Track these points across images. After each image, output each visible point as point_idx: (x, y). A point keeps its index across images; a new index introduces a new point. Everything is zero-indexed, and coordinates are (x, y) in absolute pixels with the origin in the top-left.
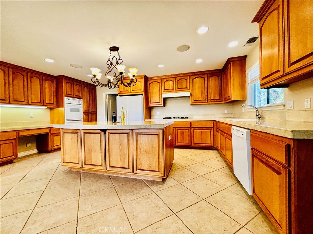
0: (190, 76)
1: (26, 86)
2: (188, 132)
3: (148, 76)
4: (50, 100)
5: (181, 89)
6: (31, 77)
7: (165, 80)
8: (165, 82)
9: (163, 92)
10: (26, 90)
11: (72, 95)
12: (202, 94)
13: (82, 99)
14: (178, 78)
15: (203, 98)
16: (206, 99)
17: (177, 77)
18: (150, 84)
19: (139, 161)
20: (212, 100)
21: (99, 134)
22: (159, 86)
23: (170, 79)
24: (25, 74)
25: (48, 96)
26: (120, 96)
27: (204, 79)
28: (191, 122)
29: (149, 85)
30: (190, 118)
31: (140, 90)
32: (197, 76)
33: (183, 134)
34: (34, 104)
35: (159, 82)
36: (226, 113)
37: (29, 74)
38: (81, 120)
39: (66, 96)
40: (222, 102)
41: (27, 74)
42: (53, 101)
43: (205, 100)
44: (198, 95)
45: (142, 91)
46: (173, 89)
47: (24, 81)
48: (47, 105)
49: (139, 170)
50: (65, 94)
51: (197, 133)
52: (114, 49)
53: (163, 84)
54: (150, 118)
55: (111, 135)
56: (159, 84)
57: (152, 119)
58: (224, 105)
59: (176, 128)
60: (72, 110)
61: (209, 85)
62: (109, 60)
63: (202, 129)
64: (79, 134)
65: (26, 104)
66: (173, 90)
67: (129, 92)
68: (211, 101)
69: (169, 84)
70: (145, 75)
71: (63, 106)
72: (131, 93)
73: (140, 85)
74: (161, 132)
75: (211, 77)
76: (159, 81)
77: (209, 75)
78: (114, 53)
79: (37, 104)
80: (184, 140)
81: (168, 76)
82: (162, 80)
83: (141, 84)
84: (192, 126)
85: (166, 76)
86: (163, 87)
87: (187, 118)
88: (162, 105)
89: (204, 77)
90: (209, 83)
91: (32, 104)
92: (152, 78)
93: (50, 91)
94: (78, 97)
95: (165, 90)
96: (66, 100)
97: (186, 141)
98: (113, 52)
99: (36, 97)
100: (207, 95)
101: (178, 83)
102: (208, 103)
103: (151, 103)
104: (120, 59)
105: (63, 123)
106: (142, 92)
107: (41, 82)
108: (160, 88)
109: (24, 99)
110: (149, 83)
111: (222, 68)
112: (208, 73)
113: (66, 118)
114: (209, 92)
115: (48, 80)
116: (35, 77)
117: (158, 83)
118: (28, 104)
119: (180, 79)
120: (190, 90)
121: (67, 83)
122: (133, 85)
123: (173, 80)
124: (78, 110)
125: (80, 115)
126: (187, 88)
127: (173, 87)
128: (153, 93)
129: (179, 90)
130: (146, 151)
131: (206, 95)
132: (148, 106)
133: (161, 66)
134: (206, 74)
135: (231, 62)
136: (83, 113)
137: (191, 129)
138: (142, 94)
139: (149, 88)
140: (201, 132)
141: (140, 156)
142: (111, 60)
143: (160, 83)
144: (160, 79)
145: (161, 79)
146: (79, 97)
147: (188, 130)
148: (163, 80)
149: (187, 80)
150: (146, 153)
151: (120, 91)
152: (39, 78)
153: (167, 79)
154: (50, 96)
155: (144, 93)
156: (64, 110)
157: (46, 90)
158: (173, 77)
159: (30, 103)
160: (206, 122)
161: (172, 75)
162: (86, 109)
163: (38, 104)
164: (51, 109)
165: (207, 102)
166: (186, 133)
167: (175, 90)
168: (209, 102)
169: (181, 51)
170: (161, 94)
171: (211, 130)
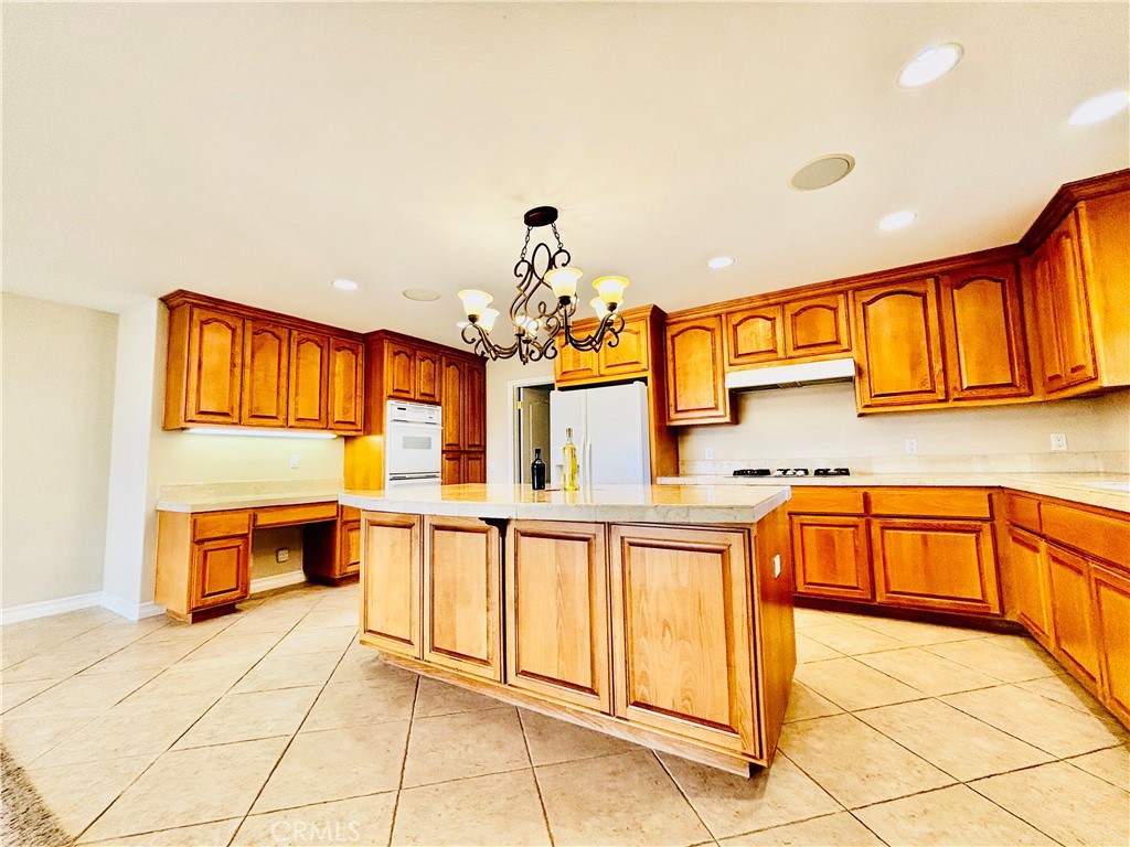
0: (850, 293)
1: (284, 371)
2: (855, 536)
3: (668, 308)
4: (346, 411)
5: (811, 348)
6: (299, 343)
7: (738, 317)
8: (735, 328)
9: (731, 365)
10: (283, 380)
11: (408, 392)
12: (914, 366)
13: (439, 404)
14: (796, 306)
15: (923, 384)
16: (940, 388)
17: (788, 302)
18: (673, 337)
19: (638, 669)
20: (969, 388)
21: (484, 535)
22: (713, 343)
23: (761, 312)
24: (284, 333)
25: (342, 399)
26: (561, 389)
27: (920, 299)
28: (870, 491)
29: (669, 343)
30: (862, 474)
31: (637, 363)
32: (888, 289)
33: (828, 544)
34: (304, 423)
35: (711, 326)
36: (1054, 447)
37: (295, 333)
38: (435, 477)
39: (391, 397)
40: (1031, 399)
41: (290, 334)
42: (356, 413)
43: (932, 391)
44: (894, 371)
45: (644, 366)
46: (774, 351)
47: (280, 355)
48: (338, 426)
49: (636, 704)
50: (388, 390)
51: (902, 548)
52: (542, 216)
53: (727, 332)
54: (677, 473)
55: (524, 541)
56: (713, 337)
57: (683, 475)
58: (1043, 409)
59: (797, 519)
60: (409, 443)
61: (948, 324)
62: (523, 260)
63: (926, 524)
64: (416, 529)
65: (281, 427)
66: (773, 356)
67: (595, 373)
68: (967, 393)
69: (756, 334)
70: (655, 307)
71: (381, 432)
72: (602, 376)
73: (635, 346)
74: (736, 540)
75: (959, 287)
76: (711, 323)
77: (945, 280)
78: (542, 233)
79: (309, 424)
80: (834, 570)
81: (751, 299)
82: (724, 318)
83: (639, 343)
84: (874, 511)
85: (739, 300)
86: (728, 347)
87: (845, 472)
88: (728, 419)
89: (921, 289)
90: (948, 317)
91: (298, 424)
92: (681, 314)
93: (346, 382)
94: (430, 400)
95: (737, 356)
96: (391, 408)
97: (848, 576)
98: (536, 230)
99: (307, 405)
100: (945, 370)
101: (794, 325)
102: (951, 404)
103: (677, 411)
104: (561, 250)
105: (381, 487)
106: (644, 370)
107: (325, 353)
108: (714, 350)
109: (278, 411)
110: (669, 335)
111: (1017, 242)
112: (943, 273)
113: (389, 469)
114: (951, 353)
115: (344, 348)
116: (308, 340)
117: (708, 330)
118: (286, 425)
119: (804, 309)
120: (854, 353)
121: (396, 354)
122: (610, 344)
123: (771, 316)
124: (427, 444)
125: (433, 459)
126: (837, 342)
127: (775, 344)
128: (686, 374)
129: (801, 352)
130: (666, 625)
131: (938, 367)
132: (668, 424)
133: (720, 263)
134: (929, 276)
135: (1081, 205)
136: (443, 452)
137: (868, 524)
138: (644, 380)
139: (670, 356)
140: (924, 537)
141: (640, 643)
142: (528, 258)
143: (717, 333)
144: (715, 316)
145: (720, 315)
146: (432, 399)
147: (856, 526)
148: (728, 317)
149: (835, 310)
150: (667, 632)
151: (564, 373)
152: (319, 346)
153: (746, 314)
154: (348, 398)
155: (649, 375)
156: (385, 442)
157: (337, 380)
158: (772, 301)
159: (292, 422)
160: (947, 492)
161: (765, 297)
162: (451, 440)
163: (313, 424)
164: (347, 439)
165: (946, 400)
166: (846, 542)
167: (781, 354)
168: (956, 400)
169: (808, 188)
170: (719, 373)
171: (978, 531)
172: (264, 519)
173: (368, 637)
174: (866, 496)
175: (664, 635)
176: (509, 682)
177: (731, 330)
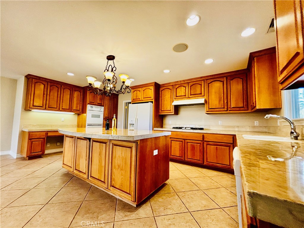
0: (205, 80)
1: (59, 96)
2: (200, 146)
3: (160, 82)
4: (77, 107)
5: (195, 95)
6: (64, 89)
7: (177, 86)
8: (176, 89)
9: (175, 99)
10: (59, 98)
11: (94, 103)
12: (220, 101)
13: (103, 106)
14: (192, 84)
15: (222, 106)
16: (226, 107)
17: (190, 82)
18: (162, 91)
19: (113, 177)
20: (233, 108)
21: (86, 141)
22: (171, 93)
23: (183, 85)
24: (59, 86)
25: (76, 104)
26: (133, 103)
27: (222, 83)
28: (204, 134)
29: (160, 92)
30: (207, 130)
31: (150, 97)
32: (215, 80)
33: (193, 148)
34: (64, 110)
35: (171, 88)
36: (256, 125)
37: (63, 86)
38: (101, 125)
39: (88, 104)
40: (248, 111)
41: (61, 86)
42: (80, 107)
43: (224, 108)
44: (214, 102)
45: (152, 98)
46: (185, 96)
47: (58, 92)
48: (75, 111)
49: (112, 186)
50: (88, 102)
51: (211, 149)
52: (111, 58)
53: (175, 90)
54: (162, 127)
55: (94, 143)
56: (171, 91)
57: (164, 128)
58: (251, 114)
59: (186, 141)
60: (93, 116)
61: (229, 90)
63: (216, 144)
65: (57, 110)
66: (185, 97)
67: (141, 100)
68: (232, 109)
69: (181, 91)
70: (155, 83)
71: (85, 113)
72: (142, 100)
73: (151, 92)
75: (232, 80)
76: (171, 87)
77: (229, 78)
78: (111, 62)
79: (66, 110)
80: (194, 156)
81: (180, 81)
82: (174, 86)
84: (205, 140)
85: (178, 81)
86: (174, 94)
88: (173, 113)
89: (222, 80)
90: (229, 87)
91: (63, 110)
92: (163, 85)
93: (77, 100)
94: (100, 105)
95: (176, 96)
96: (89, 107)
97: (197, 157)
98: (109, 61)
99: (66, 105)
100: (227, 102)
101: (191, 89)
102: (228, 112)
103: (162, 111)
104: (114, 67)
105: (85, 127)
106: (152, 99)
108: (171, 95)
109: (57, 106)
111: (246, 68)
112: (228, 76)
113: (87, 123)
114: (229, 98)
115: (77, 91)
116: (67, 88)
117: (170, 89)
118: (59, 110)
119: (194, 84)
120: (205, 97)
121: (90, 93)
123: (185, 86)
124: (99, 116)
125: (101, 120)
126: (201, 94)
127: (186, 94)
128: (164, 101)
129: (192, 96)
131: (225, 102)
132: (159, 114)
133: (167, 71)
134: (225, 76)
135: (255, 58)
136: (104, 119)
137: (203, 143)
138: (152, 102)
139: (161, 96)
140: (217, 148)
141: (114, 170)
143: (172, 90)
144: (172, 85)
145: (173, 85)
146: (101, 105)
147: (200, 144)
148: (175, 86)
149: (201, 85)
151: (133, 99)
152: (70, 90)
153: (179, 85)
155: (153, 101)
156: (86, 116)
157: (75, 99)
158: (186, 82)
159: (61, 109)
160: (223, 136)
161: (184, 81)
162: (106, 116)
163: (67, 110)
164: (78, 114)
165: (227, 111)
166: (198, 147)
167: (187, 97)
168: (229, 111)
170: (172, 101)
171: (229, 147)
172: (49, 134)
173: (64, 166)
174: (203, 136)
175: (118, 169)
176: (89, 179)
177: (175, 89)
